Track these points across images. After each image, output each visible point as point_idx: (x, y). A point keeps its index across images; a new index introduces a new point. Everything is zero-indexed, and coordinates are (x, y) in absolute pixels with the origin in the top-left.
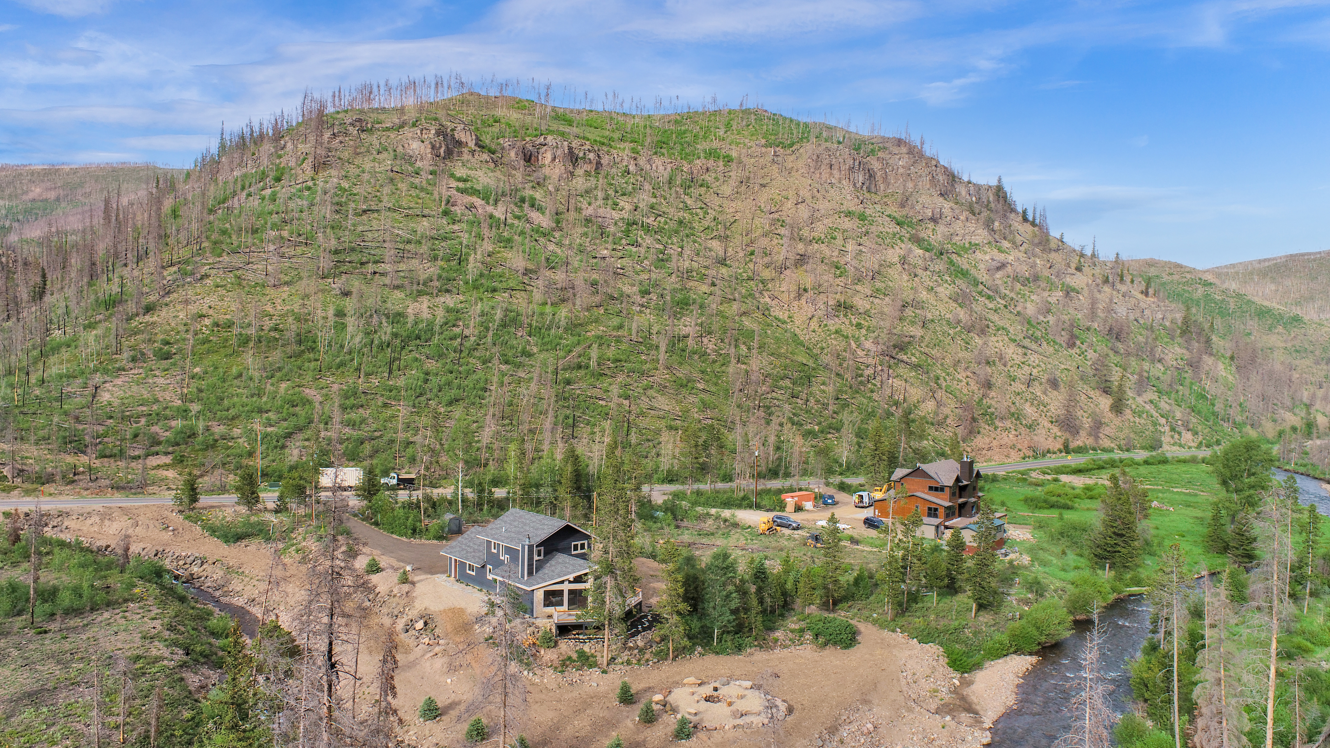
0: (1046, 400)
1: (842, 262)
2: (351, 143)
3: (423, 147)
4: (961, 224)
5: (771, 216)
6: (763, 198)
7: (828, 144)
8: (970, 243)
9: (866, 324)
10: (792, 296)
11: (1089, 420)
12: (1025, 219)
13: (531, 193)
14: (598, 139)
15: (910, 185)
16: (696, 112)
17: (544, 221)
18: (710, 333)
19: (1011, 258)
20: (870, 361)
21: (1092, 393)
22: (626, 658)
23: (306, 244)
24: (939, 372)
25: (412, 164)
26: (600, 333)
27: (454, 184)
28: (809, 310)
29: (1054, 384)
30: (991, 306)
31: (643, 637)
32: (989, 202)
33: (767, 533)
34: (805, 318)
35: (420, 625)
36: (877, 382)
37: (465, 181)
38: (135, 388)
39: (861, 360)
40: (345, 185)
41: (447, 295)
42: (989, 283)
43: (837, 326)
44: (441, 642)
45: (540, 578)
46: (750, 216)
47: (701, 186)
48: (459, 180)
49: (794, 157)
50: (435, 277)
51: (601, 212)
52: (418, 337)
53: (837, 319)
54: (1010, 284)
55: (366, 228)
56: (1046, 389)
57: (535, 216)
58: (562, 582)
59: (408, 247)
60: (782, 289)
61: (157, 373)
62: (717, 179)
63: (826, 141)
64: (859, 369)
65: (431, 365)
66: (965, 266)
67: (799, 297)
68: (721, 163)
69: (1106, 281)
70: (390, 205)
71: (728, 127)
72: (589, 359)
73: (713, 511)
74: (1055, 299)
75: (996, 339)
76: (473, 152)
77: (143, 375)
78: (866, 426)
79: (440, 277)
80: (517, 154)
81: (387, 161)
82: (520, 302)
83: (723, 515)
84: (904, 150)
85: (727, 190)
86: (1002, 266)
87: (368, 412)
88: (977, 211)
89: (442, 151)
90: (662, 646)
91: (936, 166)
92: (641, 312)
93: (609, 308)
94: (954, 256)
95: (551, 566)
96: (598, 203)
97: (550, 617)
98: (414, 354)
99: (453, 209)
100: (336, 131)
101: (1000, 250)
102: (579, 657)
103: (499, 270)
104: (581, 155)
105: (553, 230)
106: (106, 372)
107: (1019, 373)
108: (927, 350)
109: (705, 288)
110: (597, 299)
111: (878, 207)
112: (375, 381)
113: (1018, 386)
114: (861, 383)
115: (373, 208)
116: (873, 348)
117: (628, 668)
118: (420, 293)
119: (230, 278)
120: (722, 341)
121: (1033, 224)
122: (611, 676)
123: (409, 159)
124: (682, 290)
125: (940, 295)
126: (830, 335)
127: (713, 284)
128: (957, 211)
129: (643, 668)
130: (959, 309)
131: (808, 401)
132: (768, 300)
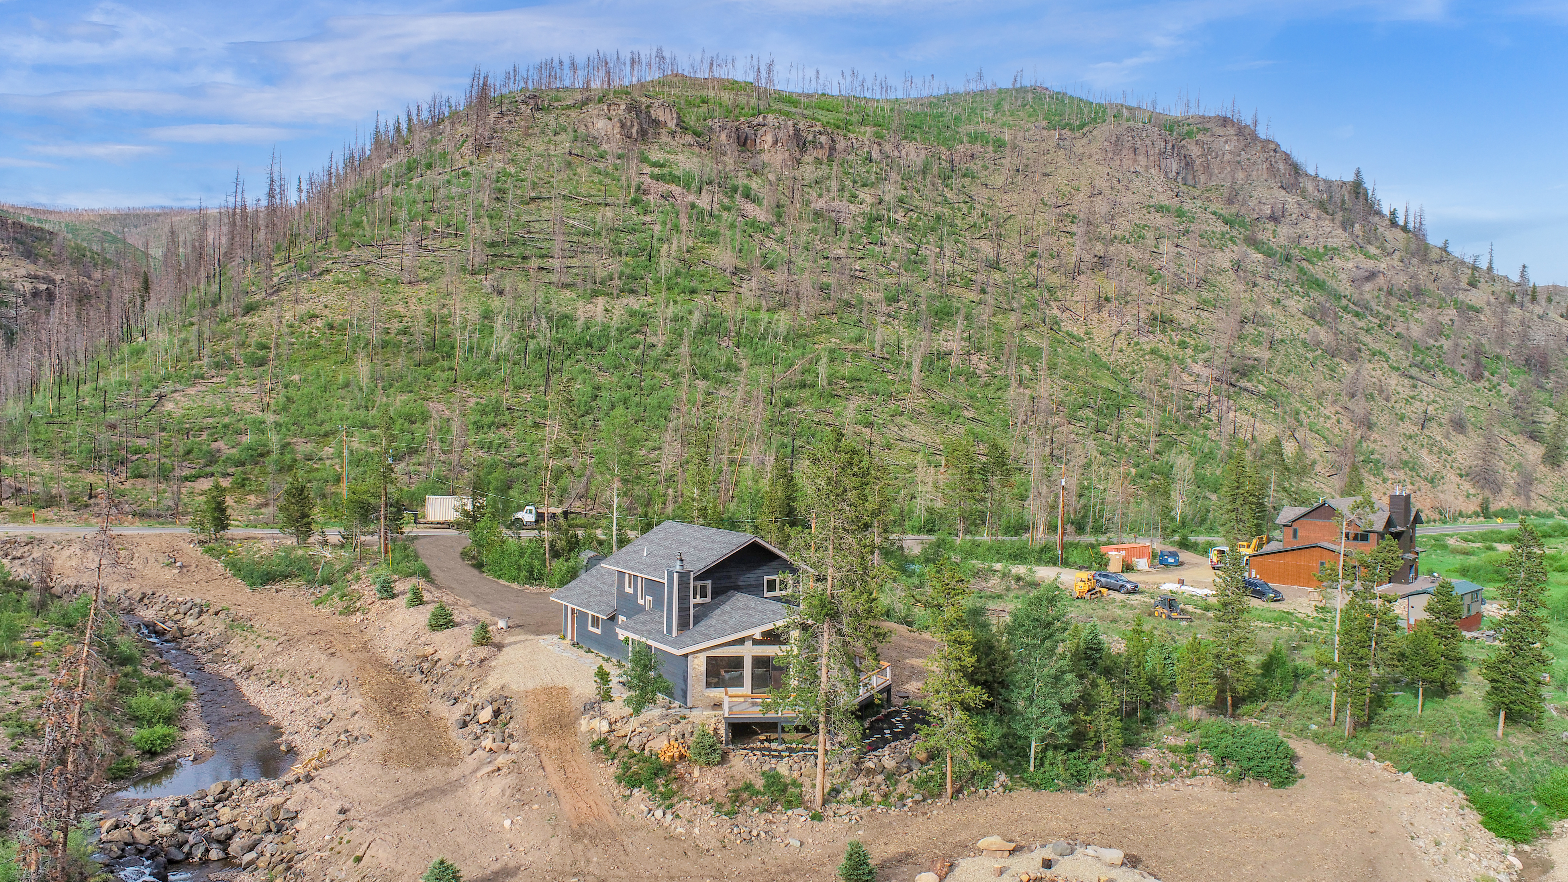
0: (1450, 446)
1: (1155, 266)
2: (523, 123)
3: (610, 126)
4: (1311, 224)
5: (1058, 210)
6: (1048, 188)
7: (1131, 124)
8: (1325, 247)
9: (1193, 342)
10: (1090, 306)
11: (1515, 474)
12: (1393, 223)
13: (745, 182)
14: (832, 121)
15: (1240, 175)
16: (957, 94)
17: (761, 214)
18: (980, 350)
19: (1383, 266)
20: (1201, 388)
21: (1513, 439)
22: (860, 791)
23: (456, 235)
24: (1298, 405)
25: (596, 147)
26: (832, 346)
27: (648, 170)
28: (1114, 324)
29: (1459, 425)
30: (1360, 324)
31: (894, 751)
32: (1343, 202)
33: (1088, 596)
34: (1108, 334)
35: (485, 715)
36: (1213, 415)
37: (662, 166)
38: (209, 398)
39: (1188, 388)
40: (512, 169)
41: (632, 296)
42: (1355, 297)
43: (1153, 345)
44: (514, 746)
45: (701, 634)
46: (1030, 210)
47: (965, 175)
48: (655, 165)
49: (1085, 140)
50: (616, 276)
51: (836, 205)
52: (589, 344)
53: (1151, 336)
54: (1383, 299)
55: (533, 218)
56: (1448, 433)
57: (750, 208)
58: (741, 641)
59: (585, 240)
60: (1075, 299)
61: (243, 382)
62: (985, 168)
63: (1128, 120)
64: (1186, 399)
65: (603, 379)
66: (1321, 276)
67: (1099, 307)
68: (990, 148)
69: (1512, 300)
70: (566, 192)
71: (998, 106)
72: (817, 377)
73: (998, 566)
74: (1447, 318)
75: (1371, 366)
76: (673, 134)
77: (225, 385)
78: (1203, 471)
79: (621, 275)
80: (729, 136)
81: (565, 142)
82: (727, 307)
83: (1013, 571)
84: (1231, 131)
85: (998, 180)
86: (1372, 276)
87: (512, 433)
88: (1331, 212)
89: (634, 131)
90: (931, 770)
91: (1275, 151)
92: (887, 323)
93: (845, 316)
94: (1304, 264)
95: (723, 613)
96: (831, 195)
97: (718, 706)
98: (580, 365)
99: (644, 198)
100: (504, 109)
101: (1367, 256)
102: (768, 786)
103: (701, 268)
104: (810, 138)
105: (773, 225)
106: (179, 379)
107: (1407, 411)
108: (1278, 377)
109: (972, 296)
110: (829, 305)
111: (1199, 203)
112: (526, 396)
113: (1408, 428)
114: (1190, 417)
115: (543, 195)
116: (1206, 372)
117: (865, 811)
118: (595, 294)
119: (357, 273)
120: (997, 359)
121: (1405, 229)
122: (829, 826)
123: (592, 140)
124: (941, 297)
125: (1290, 310)
126: (1143, 356)
127: (983, 291)
128: (1306, 207)
129: (893, 811)
130: (1317, 327)
131: (1119, 436)
132: (1056, 312)
